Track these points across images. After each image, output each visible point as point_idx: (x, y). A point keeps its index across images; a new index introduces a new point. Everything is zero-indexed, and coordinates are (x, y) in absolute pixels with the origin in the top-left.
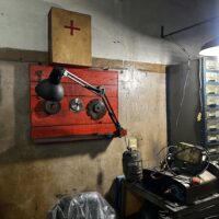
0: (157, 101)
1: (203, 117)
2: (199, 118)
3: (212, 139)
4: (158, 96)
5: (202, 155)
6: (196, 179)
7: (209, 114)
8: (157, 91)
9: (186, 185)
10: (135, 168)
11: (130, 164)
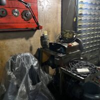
0: (57, 13)
1: (76, 20)
2: (75, 20)
3: (79, 30)
4: (57, 10)
5: (74, 35)
6: (70, 44)
7: (79, 18)
8: (57, 8)
9: (66, 47)
10: (46, 42)
11: (43, 41)
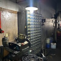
4: (15, 21)
5: (25, 37)
6: (23, 44)
7: (28, 26)
8: (15, 19)
9: (20, 46)
